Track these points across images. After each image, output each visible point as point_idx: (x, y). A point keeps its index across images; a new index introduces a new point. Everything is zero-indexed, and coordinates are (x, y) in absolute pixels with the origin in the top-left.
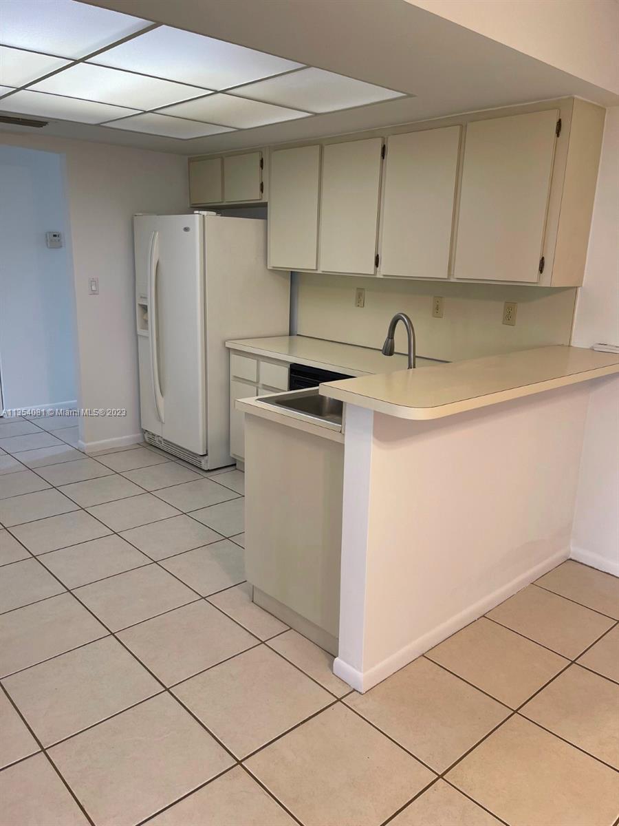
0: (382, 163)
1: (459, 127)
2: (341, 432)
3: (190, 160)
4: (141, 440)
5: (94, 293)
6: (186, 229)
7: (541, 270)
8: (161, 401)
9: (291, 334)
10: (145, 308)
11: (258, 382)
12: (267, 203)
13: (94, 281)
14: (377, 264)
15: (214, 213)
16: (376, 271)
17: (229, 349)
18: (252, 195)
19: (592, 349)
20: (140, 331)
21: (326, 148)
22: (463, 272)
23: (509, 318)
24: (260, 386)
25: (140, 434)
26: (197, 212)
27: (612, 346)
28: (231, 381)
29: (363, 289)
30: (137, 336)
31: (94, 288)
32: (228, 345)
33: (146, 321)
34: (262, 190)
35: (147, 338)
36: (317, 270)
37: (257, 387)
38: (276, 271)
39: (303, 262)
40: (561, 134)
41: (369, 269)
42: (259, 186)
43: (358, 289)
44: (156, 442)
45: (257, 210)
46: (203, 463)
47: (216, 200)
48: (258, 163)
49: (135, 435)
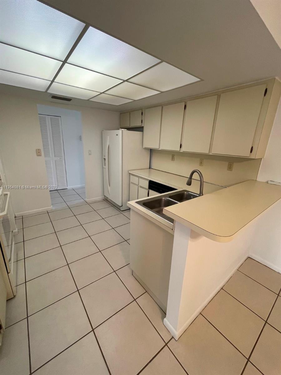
0: (184, 111)
1: (217, 96)
2: (172, 229)
3: (121, 114)
4: (104, 198)
5: (90, 154)
6: (117, 135)
7: (251, 152)
8: (109, 188)
9: (150, 168)
10: (105, 159)
11: (138, 185)
12: (143, 127)
13: (90, 151)
14: (181, 147)
15: (126, 130)
16: (180, 150)
17: (130, 173)
18: (138, 124)
19: (267, 182)
20: (104, 167)
21: (164, 107)
22: (215, 151)
23: (230, 168)
24: (139, 186)
25: (104, 197)
26: (120, 129)
27: (277, 182)
28: (130, 184)
29: (174, 155)
30: (103, 168)
31: (90, 153)
32: (129, 172)
33: (105, 163)
34: (142, 122)
35: (105, 168)
36: (159, 149)
37: (138, 187)
38: (146, 149)
39: (154, 146)
40: (266, 95)
41: (178, 149)
42: (141, 121)
43: (172, 155)
44: (108, 200)
45: (140, 129)
46: (121, 208)
47: (128, 126)
48: (141, 114)
49: (102, 197)
